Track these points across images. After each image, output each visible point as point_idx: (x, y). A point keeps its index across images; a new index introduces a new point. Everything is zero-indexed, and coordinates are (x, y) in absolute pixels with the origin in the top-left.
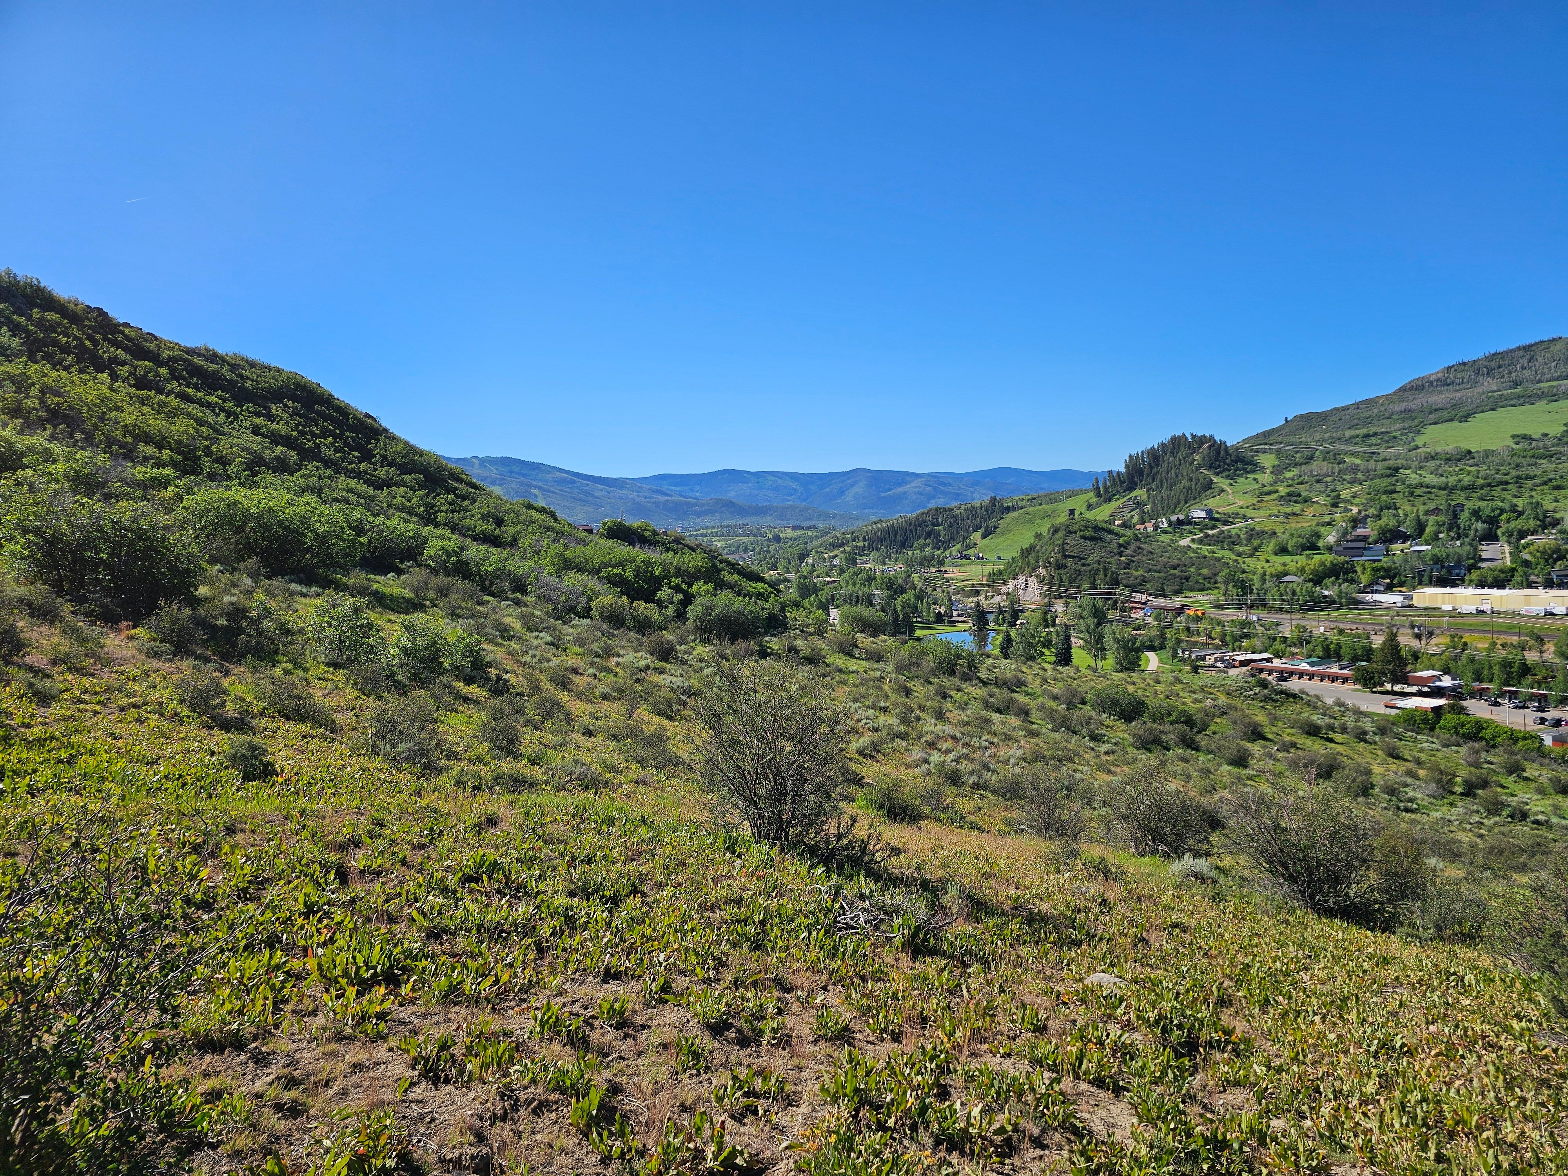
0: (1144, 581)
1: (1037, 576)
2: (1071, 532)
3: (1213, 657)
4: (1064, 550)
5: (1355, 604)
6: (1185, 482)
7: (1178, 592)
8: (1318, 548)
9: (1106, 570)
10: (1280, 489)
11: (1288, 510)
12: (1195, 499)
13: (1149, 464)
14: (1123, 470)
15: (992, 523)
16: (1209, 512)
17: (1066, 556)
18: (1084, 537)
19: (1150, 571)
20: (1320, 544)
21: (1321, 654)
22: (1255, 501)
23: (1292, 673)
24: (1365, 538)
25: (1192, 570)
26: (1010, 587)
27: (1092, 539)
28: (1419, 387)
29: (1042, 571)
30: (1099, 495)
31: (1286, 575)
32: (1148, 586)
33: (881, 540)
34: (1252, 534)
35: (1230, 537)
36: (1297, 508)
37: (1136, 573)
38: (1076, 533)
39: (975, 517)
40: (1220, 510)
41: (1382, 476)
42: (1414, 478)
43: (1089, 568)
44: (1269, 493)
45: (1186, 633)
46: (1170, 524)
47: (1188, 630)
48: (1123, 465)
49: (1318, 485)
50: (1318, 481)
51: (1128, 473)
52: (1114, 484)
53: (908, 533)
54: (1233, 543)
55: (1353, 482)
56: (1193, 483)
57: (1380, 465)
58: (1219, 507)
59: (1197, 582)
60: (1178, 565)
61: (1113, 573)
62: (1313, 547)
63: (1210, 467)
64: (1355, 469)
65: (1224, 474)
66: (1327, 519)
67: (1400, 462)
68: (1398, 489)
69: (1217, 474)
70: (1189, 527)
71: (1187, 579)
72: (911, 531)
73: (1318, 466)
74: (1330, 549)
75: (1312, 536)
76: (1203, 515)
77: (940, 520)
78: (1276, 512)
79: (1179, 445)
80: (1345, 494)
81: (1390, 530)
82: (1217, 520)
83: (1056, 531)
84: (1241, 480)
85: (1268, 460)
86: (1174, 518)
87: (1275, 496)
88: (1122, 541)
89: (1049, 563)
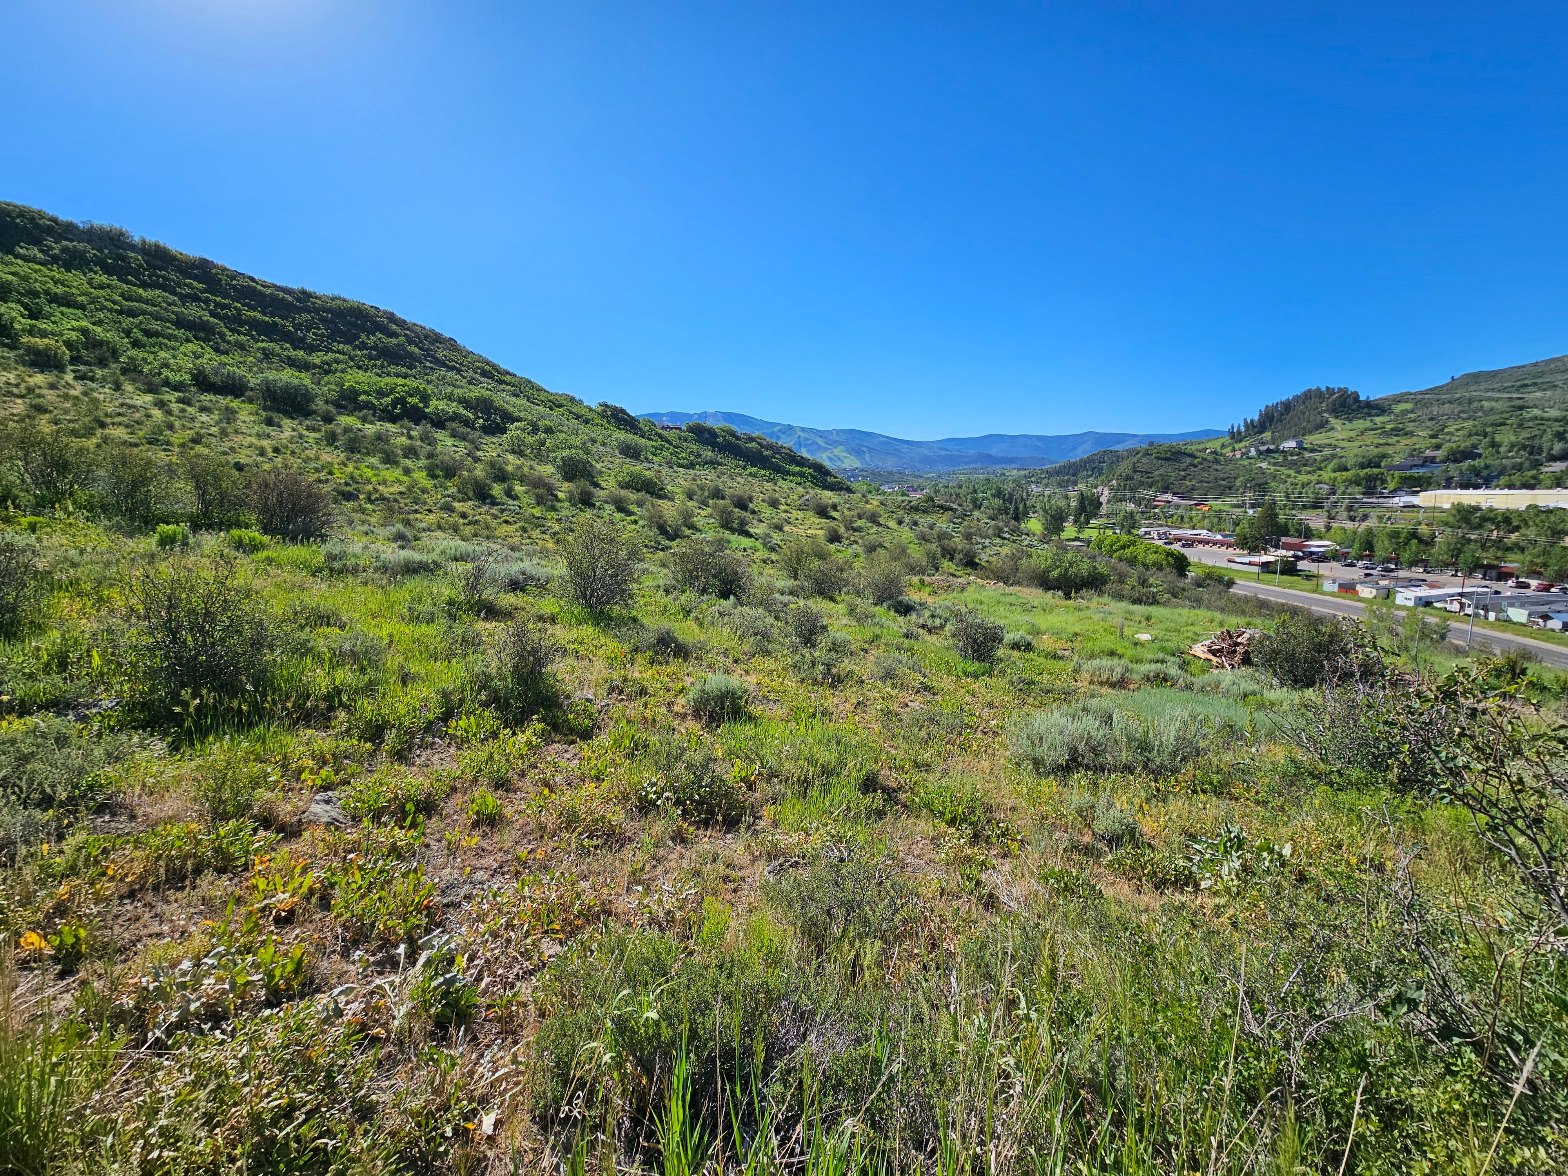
0: (1193, 489)
2: (1148, 454)
6: (1303, 424)
11: (1381, 441)
14: (1256, 418)
16: (1303, 444)
17: (1135, 472)
18: (1158, 458)
19: (1202, 481)
22: (1356, 435)
24: (1432, 459)
27: (1162, 459)
29: (1114, 482)
30: (1233, 438)
35: (1306, 461)
37: (1188, 483)
40: (1315, 442)
43: (1152, 480)
44: (1375, 430)
46: (1259, 452)
48: (1259, 414)
50: (1431, 419)
51: (1260, 420)
52: (1247, 429)
54: (1305, 465)
56: (1309, 424)
58: (1317, 440)
62: (1376, 466)
63: (1333, 412)
69: (1337, 417)
70: (1272, 454)
71: (1230, 488)
74: (1388, 467)
75: (1376, 457)
76: (1293, 444)
78: (1367, 443)
79: (1312, 396)
80: (1451, 428)
81: (1462, 452)
82: (1305, 449)
84: (1358, 421)
86: (1264, 448)
88: (1196, 461)
89: (1121, 476)
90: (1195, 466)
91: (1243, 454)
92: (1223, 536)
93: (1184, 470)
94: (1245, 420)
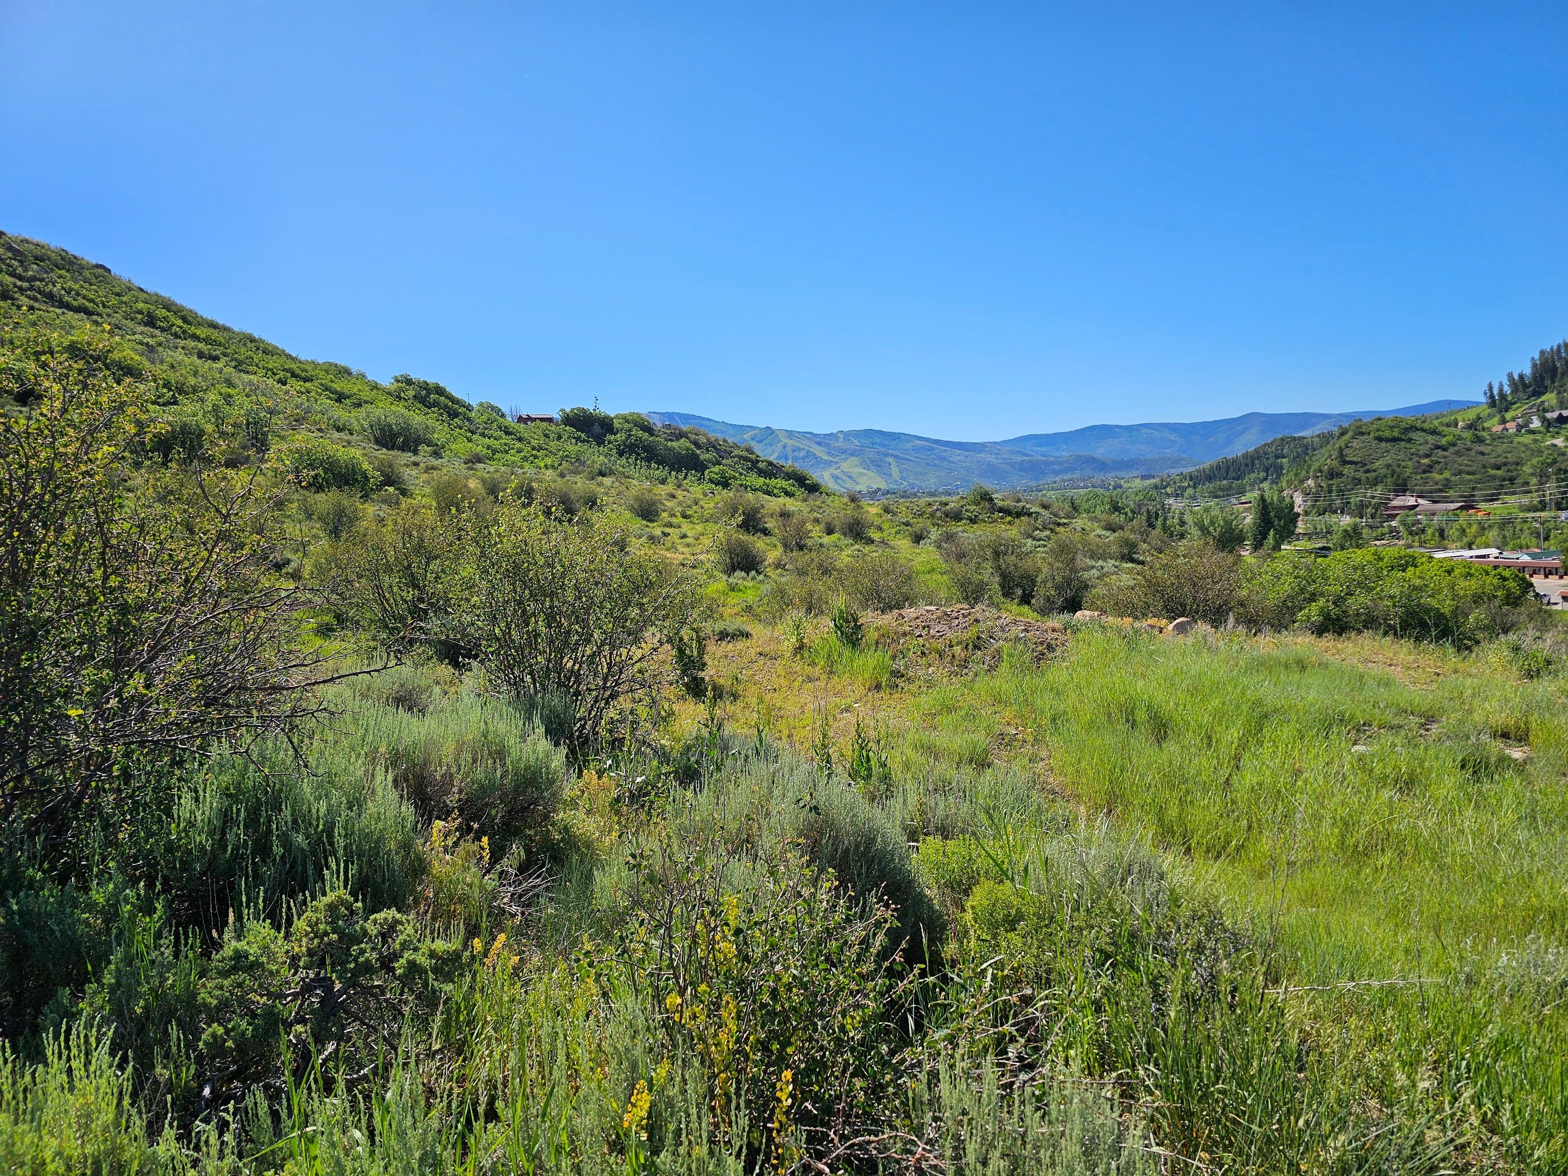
0: (1447, 485)
1: (1305, 490)
2: (1363, 434)
4: (1345, 455)
7: (1489, 497)
9: (1397, 476)
14: (1528, 371)
17: (1344, 463)
18: (1380, 439)
19: (1460, 472)
27: (1387, 440)
29: (1311, 482)
37: (1438, 477)
38: (1369, 434)
43: (1374, 474)
46: (1546, 423)
51: (1534, 374)
52: (1515, 391)
53: (1243, 467)
60: (1505, 464)
71: (1512, 480)
72: (1247, 465)
77: (1285, 451)
86: (1553, 415)
88: (1444, 441)
89: (1321, 471)
90: (1445, 449)
91: (1519, 427)
92: (1533, 556)
93: (1427, 456)
94: (1510, 376)
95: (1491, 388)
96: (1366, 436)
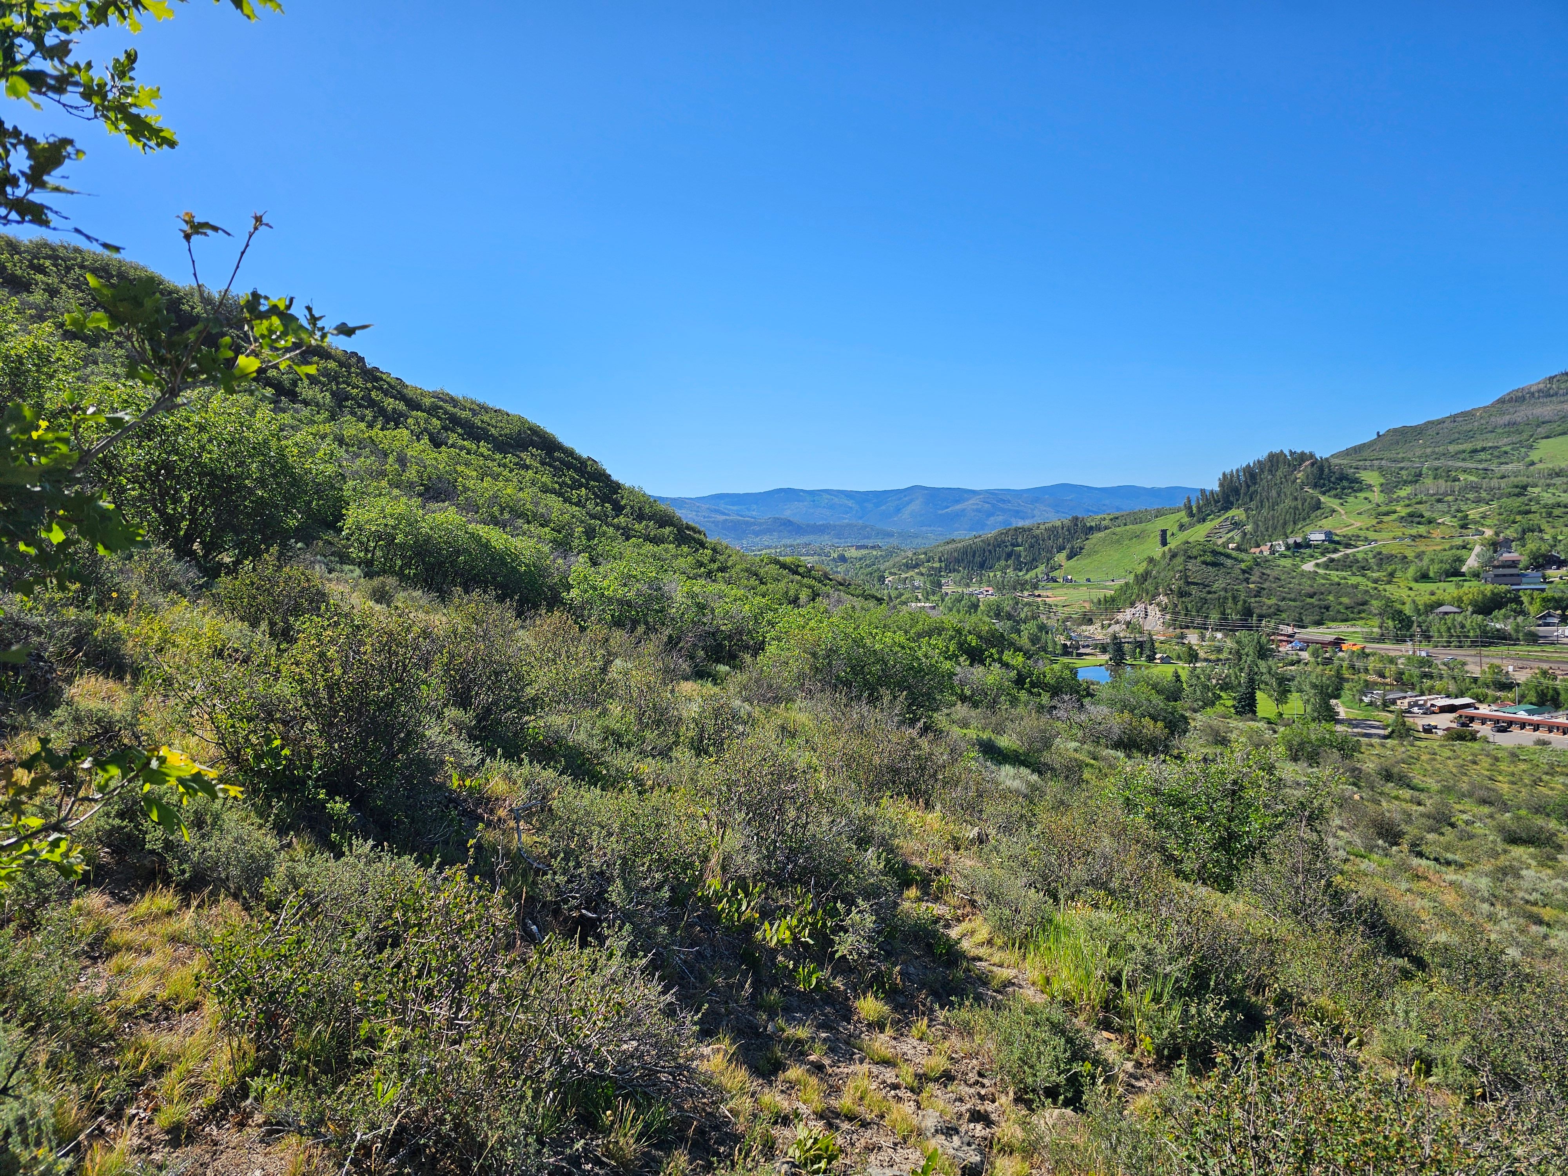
0: (1279, 610)
1: (1158, 605)
2: (1190, 557)
3: (1406, 701)
4: (1187, 577)
5: (1533, 639)
6: (1288, 502)
7: (1319, 623)
8: (1463, 575)
9: (1234, 598)
10: (1398, 509)
11: (1414, 532)
12: (1304, 519)
13: (1246, 482)
14: (1216, 488)
15: (1077, 543)
16: (1329, 534)
17: (1189, 584)
18: (1204, 563)
19: (1284, 599)
20: (1464, 569)
21: (1534, 700)
22: (1374, 522)
23: (1511, 723)
24: (1514, 564)
25: (1331, 598)
26: (1127, 614)
27: (1214, 564)
28: (1518, 398)
29: (1163, 599)
30: (1191, 515)
31: (1441, 605)
32: (1284, 615)
33: (958, 561)
34: (1383, 559)
35: (1357, 561)
36: (1422, 529)
37: (1269, 602)
38: (1196, 558)
39: (1057, 537)
40: (1338, 532)
41: (1509, 495)
42: (1547, 497)
43: (1216, 596)
44: (1387, 514)
45: (1351, 671)
46: (1288, 548)
47: (1353, 667)
48: (1217, 483)
49: (1439, 505)
50: (1439, 501)
51: (1224, 492)
52: (1208, 503)
53: (987, 553)
54: (1363, 568)
55: (1478, 501)
56: (1299, 503)
57: (1503, 483)
58: (1335, 528)
59: (1339, 612)
60: (1315, 594)
61: (1245, 602)
62: (1457, 573)
63: (1315, 486)
64: (1476, 488)
65: (1333, 492)
66: (1459, 542)
67: (1523, 480)
68: (1533, 509)
69: (1324, 493)
70: (1308, 551)
71: (1327, 608)
72: (990, 551)
73: (1429, 485)
74: (1476, 575)
75: (1455, 561)
76: (1322, 537)
77: (1020, 540)
78: (1400, 534)
79: (1278, 462)
80: (1473, 514)
81: (1543, 555)
82: (1338, 543)
83: (1174, 556)
84: (1351, 499)
85: (1371, 477)
86: (1291, 541)
87: (1395, 516)
89: (1171, 590)
93: (1250, 581)
95: (1189, 501)
96: (1193, 561)
